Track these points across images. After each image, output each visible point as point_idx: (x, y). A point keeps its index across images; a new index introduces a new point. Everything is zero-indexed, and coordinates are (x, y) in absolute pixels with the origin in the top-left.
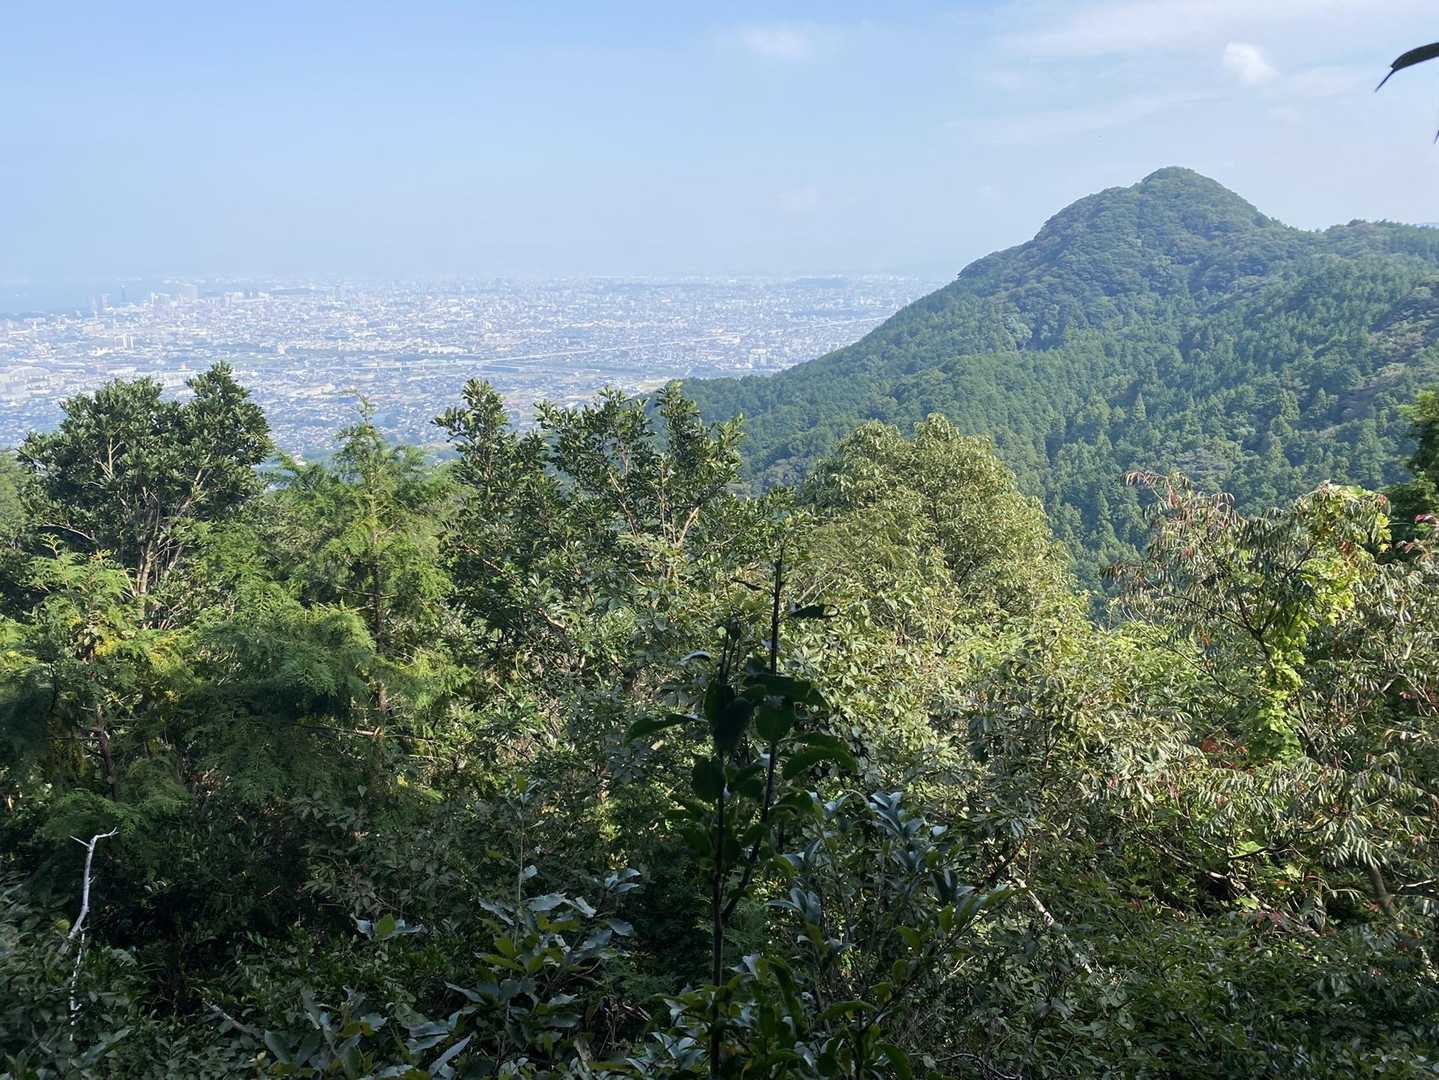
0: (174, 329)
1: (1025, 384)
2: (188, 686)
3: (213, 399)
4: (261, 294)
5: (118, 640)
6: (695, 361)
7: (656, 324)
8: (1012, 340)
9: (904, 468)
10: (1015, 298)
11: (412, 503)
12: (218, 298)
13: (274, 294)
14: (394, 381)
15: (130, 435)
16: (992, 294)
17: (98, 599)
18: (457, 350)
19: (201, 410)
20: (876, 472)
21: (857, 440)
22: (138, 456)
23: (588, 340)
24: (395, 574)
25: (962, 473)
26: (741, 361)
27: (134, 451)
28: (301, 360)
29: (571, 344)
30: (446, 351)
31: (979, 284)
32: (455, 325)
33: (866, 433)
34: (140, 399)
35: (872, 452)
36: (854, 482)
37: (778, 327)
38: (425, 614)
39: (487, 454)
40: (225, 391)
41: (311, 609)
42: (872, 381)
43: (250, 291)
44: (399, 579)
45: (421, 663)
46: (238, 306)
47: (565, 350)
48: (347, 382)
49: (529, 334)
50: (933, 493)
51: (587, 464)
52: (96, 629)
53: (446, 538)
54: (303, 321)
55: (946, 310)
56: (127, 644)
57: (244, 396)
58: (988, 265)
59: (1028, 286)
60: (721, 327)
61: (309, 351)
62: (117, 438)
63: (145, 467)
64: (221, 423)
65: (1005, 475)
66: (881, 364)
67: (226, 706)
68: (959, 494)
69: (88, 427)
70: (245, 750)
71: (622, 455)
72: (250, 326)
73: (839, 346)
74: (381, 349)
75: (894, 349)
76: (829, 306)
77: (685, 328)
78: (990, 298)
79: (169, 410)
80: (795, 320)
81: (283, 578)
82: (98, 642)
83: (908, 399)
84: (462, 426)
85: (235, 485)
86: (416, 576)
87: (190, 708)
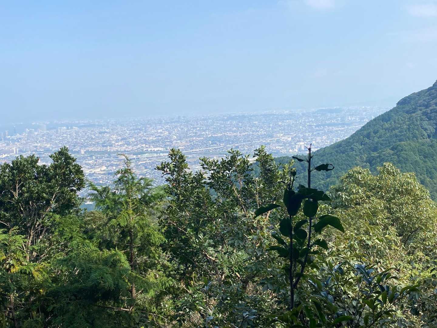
0: (36, 144)
1: (433, 155)
2: (50, 287)
3: (61, 163)
4: (74, 128)
5: (20, 266)
6: (270, 149)
7: (251, 133)
8: (426, 134)
9: (373, 189)
10: (425, 114)
11: (147, 203)
12: (55, 130)
13: (80, 127)
14: (133, 164)
15: (26, 179)
16: (414, 112)
17: (13, 248)
18: (160, 149)
19: (55, 167)
20: (360, 191)
21: (350, 176)
22: (29, 188)
23: (220, 142)
24: (140, 234)
25: (402, 191)
26: (292, 148)
27: (27, 186)
28: (91, 156)
29: (212, 144)
30: (156, 149)
31: (407, 108)
32: (160, 138)
33: (354, 173)
34: (30, 164)
35: (358, 182)
36: (349, 196)
37: (309, 132)
38: (153, 253)
39: (179, 182)
40: (66, 159)
41: (103, 251)
42: (356, 155)
43: (69, 126)
44: (142, 236)
45: (151, 276)
46: (64, 133)
47: (210, 147)
48: (112, 165)
49: (193, 140)
50: (389, 200)
51: (223, 185)
52: (11, 261)
53: (162, 218)
54: (92, 139)
55: (391, 120)
56: (24, 267)
57: (74, 161)
58: (411, 99)
59: (431, 108)
60: (282, 133)
61: (95, 152)
62: (20, 181)
63: (32, 192)
64: (64, 172)
65: (424, 191)
66: (361, 147)
67: (65, 296)
68: (401, 201)
69: (8, 177)
70: (74, 315)
71: (239, 179)
72: (68, 142)
73: (339, 140)
74: (127, 150)
75: (367, 140)
76: (334, 121)
77: (265, 134)
78: (413, 114)
79: (42, 168)
80: (317, 128)
81: (91, 238)
82: (12, 267)
83: (375, 163)
84: (168, 170)
85: (69, 200)
86: (149, 235)
87: (50, 296)
